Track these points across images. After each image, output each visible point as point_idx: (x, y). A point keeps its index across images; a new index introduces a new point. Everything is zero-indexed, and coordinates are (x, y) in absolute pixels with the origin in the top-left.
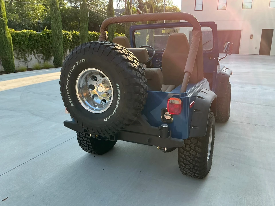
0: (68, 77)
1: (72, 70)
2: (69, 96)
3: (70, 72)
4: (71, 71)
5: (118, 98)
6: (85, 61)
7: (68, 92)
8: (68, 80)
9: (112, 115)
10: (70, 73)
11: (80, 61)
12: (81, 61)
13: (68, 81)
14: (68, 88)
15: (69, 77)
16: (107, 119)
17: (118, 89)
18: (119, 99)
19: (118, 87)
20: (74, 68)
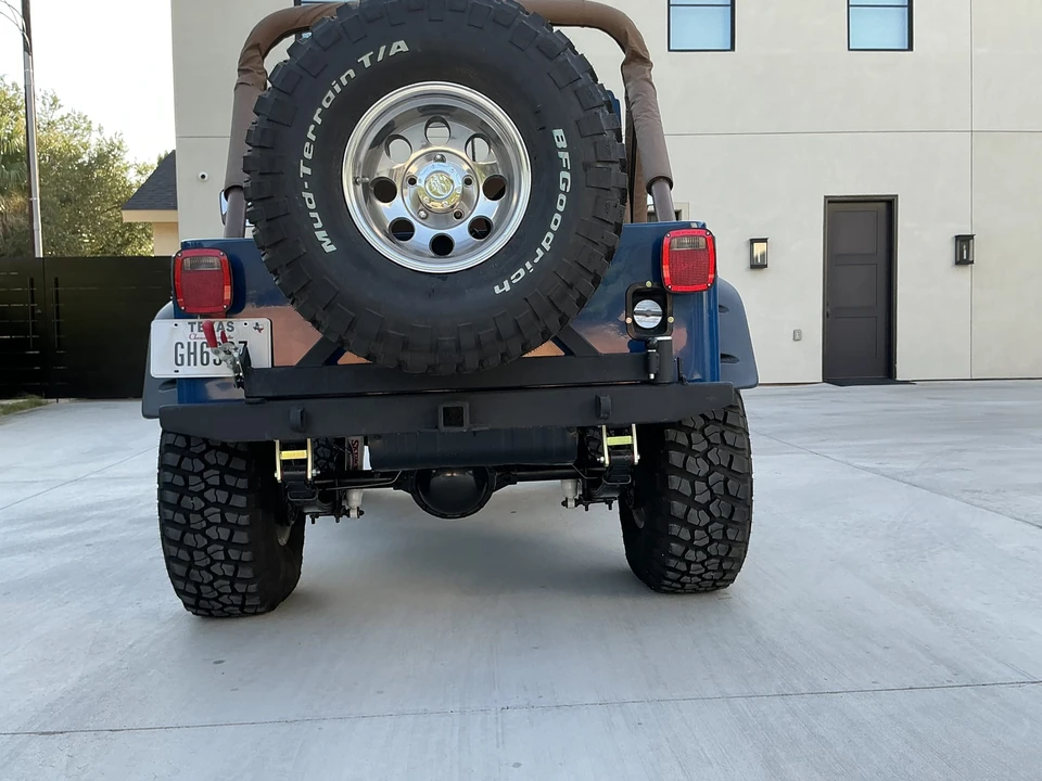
0: (315, 123)
1: (334, 91)
2: (312, 211)
3: (328, 101)
4: (330, 94)
5: (562, 187)
6: (404, 48)
7: (306, 190)
8: (313, 138)
9: (532, 263)
10: (326, 105)
11: (383, 49)
12: (387, 50)
13: (310, 140)
14: (308, 171)
15: (319, 121)
16: (510, 281)
17: (562, 149)
18: (564, 193)
19: (562, 144)
20: (345, 82)
